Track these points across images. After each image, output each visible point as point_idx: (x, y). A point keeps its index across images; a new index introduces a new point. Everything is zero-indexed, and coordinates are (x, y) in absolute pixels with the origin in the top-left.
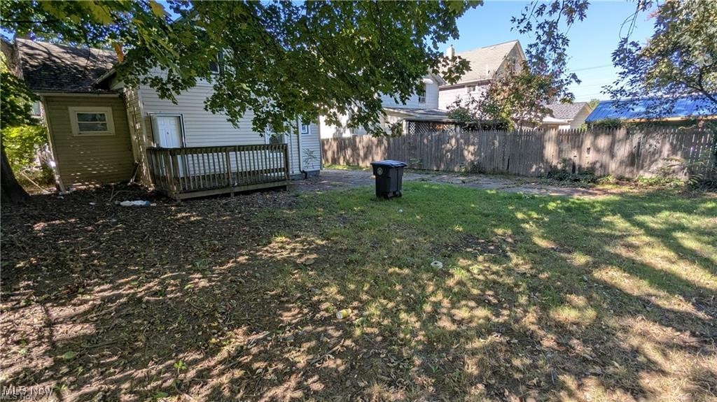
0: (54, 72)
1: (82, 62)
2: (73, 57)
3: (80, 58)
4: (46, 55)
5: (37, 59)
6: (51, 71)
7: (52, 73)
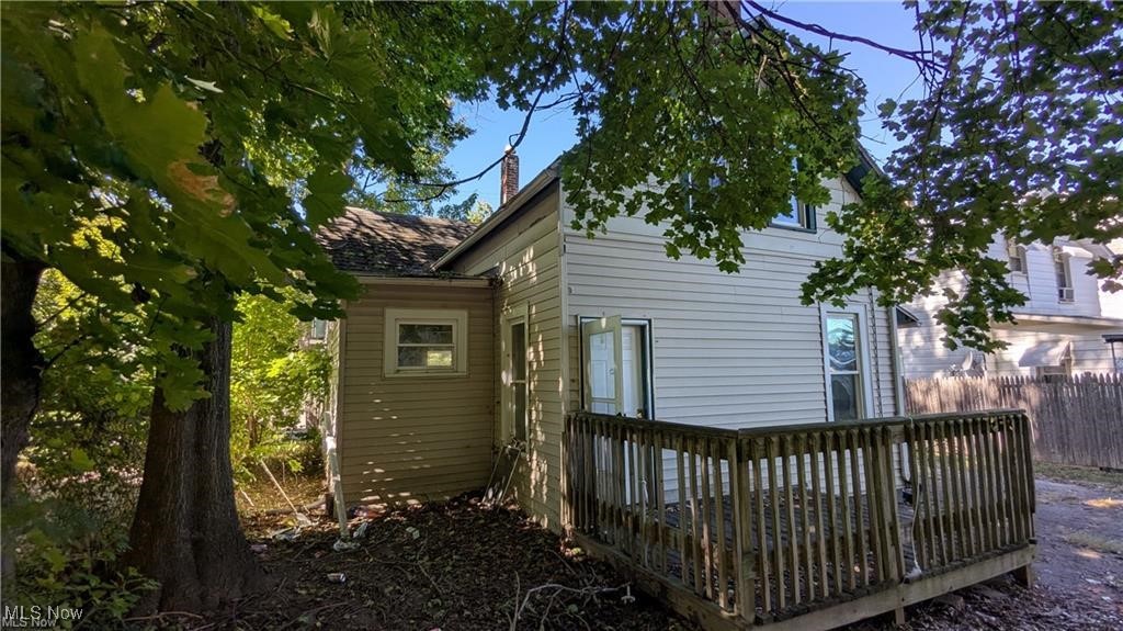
0: (364, 252)
1: (410, 235)
2: (395, 227)
3: (406, 230)
4: (353, 225)
5: (339, 230)
6: (360, 251)
7: (362, 254)
